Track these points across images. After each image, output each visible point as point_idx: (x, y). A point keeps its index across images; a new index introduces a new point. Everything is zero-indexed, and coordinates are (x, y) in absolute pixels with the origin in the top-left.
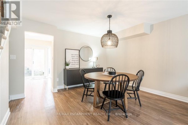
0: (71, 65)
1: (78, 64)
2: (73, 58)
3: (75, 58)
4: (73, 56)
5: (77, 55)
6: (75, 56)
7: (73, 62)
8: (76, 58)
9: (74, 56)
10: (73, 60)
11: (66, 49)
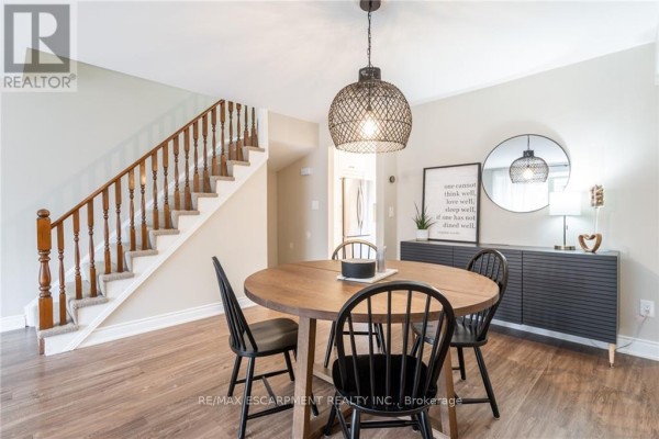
0: (443, 229)
1: (471, 226)
2: (450, 198)
3: (461, 198)
4: (450, 190)
5: (469, 186)
6: (461, 191)
7: (452, 214)
8: (466, 198)
9: (454, 190)
10: (448, 210)
11: (425, 169)
